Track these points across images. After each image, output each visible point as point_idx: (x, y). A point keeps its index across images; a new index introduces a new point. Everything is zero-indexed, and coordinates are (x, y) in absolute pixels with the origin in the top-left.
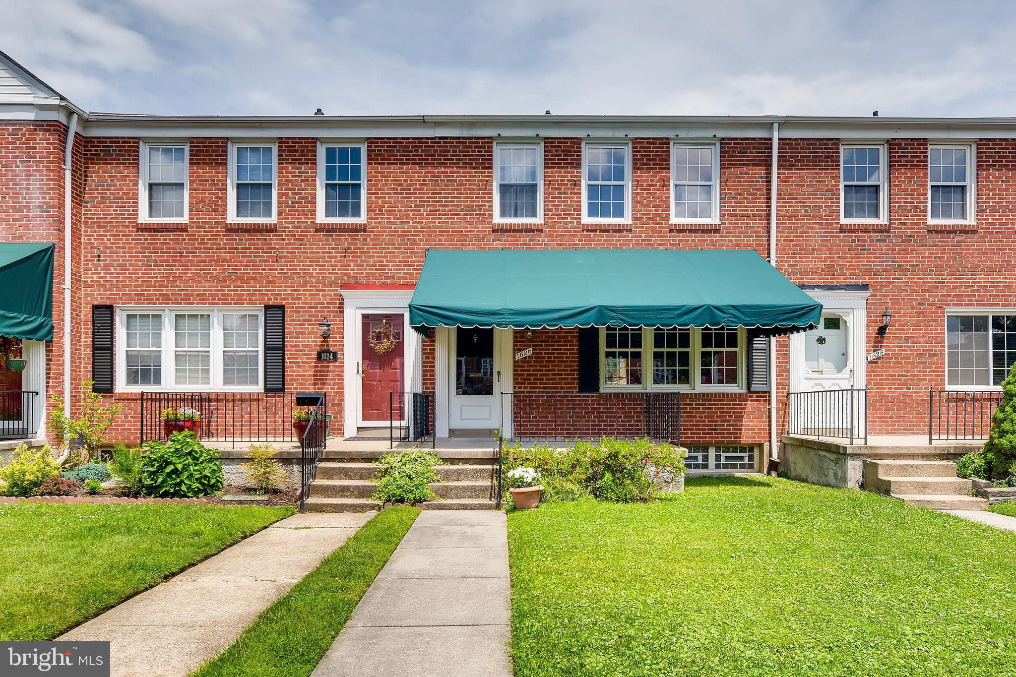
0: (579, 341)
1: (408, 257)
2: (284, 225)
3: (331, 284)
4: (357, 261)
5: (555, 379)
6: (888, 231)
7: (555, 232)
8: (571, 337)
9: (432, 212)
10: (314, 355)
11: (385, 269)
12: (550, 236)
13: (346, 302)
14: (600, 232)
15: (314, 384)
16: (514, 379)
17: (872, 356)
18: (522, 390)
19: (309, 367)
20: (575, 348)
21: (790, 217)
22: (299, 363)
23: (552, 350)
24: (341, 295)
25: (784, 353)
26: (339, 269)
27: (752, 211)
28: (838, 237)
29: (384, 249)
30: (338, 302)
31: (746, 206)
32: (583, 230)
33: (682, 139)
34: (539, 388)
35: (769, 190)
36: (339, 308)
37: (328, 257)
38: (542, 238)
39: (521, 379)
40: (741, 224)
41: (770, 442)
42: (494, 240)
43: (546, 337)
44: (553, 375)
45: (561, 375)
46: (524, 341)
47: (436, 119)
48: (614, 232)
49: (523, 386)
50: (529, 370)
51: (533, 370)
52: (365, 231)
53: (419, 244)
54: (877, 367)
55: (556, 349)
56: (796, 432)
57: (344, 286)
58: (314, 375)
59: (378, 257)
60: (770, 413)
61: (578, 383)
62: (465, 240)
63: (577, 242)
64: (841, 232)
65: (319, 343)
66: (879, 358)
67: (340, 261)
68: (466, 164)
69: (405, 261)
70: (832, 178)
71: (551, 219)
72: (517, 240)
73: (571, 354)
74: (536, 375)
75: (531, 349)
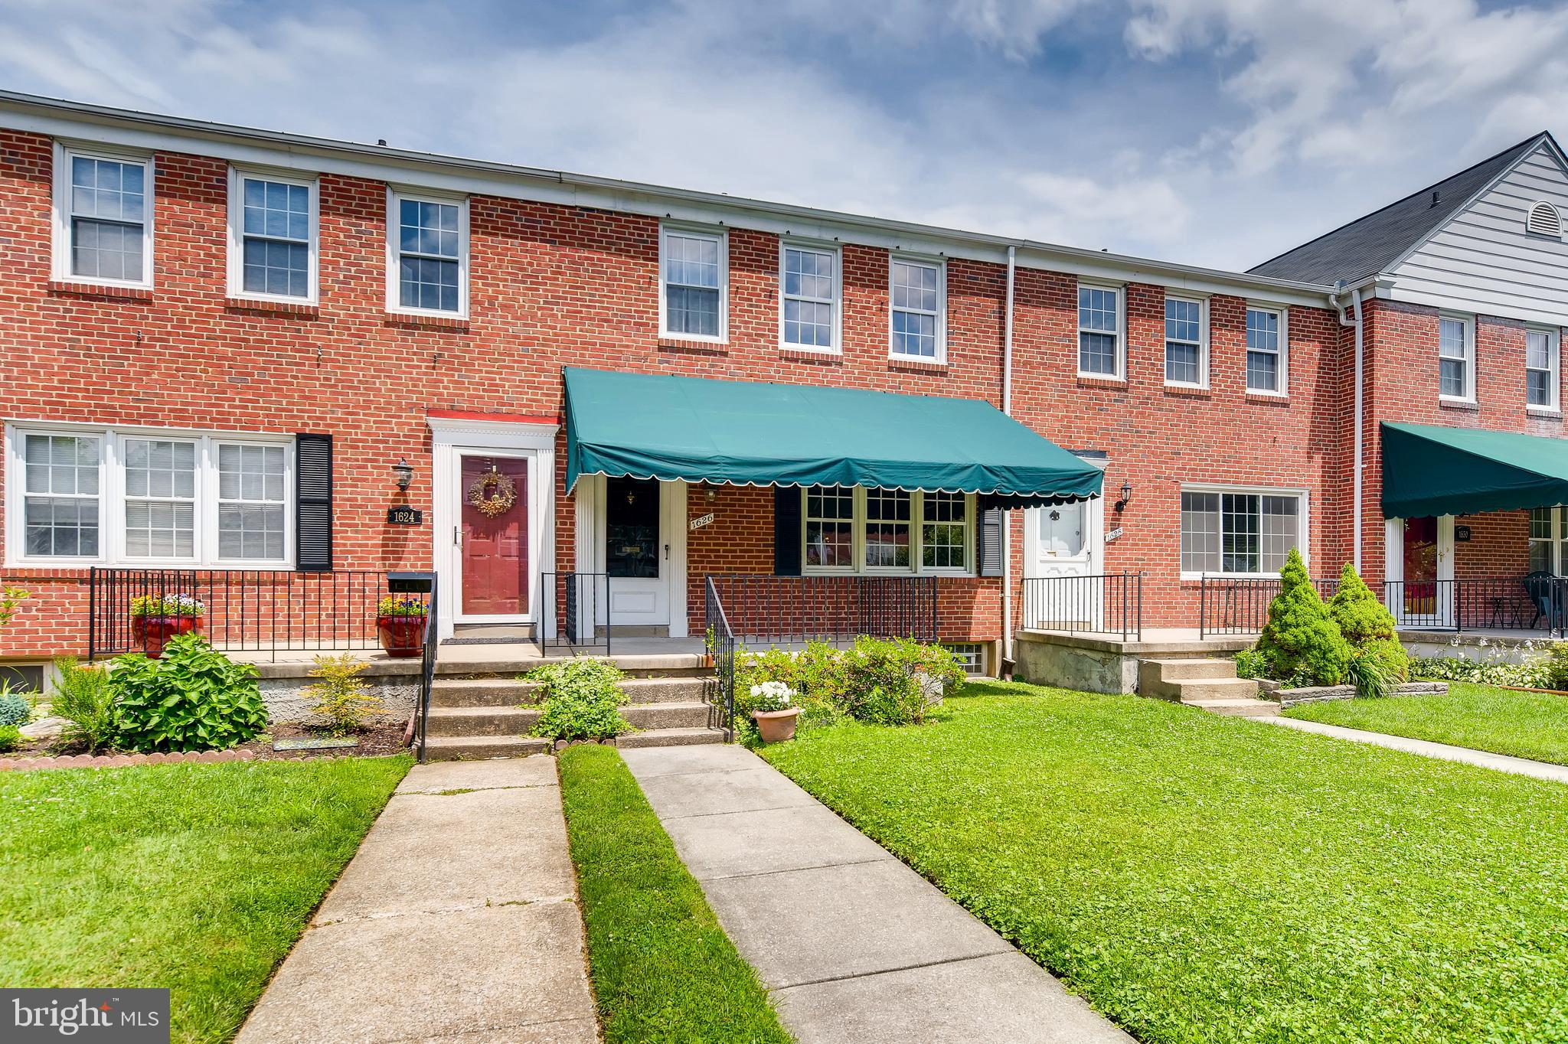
0: (775, 506)
1: (535, 376)
2: (331, 310)
3: (411, 407)
4: (453, 376)
5: (744, 557)
6: (1126, 390)
7: (744, 357)
8: (765, 501)
9: (571, 314)
10: (383, 514)
11: (498, 391)
12: (738, 363)
13: (435, 435)
14: (802, 363)
15: (384, 559)
16: (689, 556)
17: (1110, 535)
18: (699, 571)
19: (374, 532)
20: (771, 515)
21: (1025, 364)
22: (357, 525)
23: (740, 517)
24: (427, 425)
25: (1019, 531)
26: (424, 386)
27: (983, 352)
28: (1075, 393)
29: (497, 360)
30: (422, 435)
31: (976, 346)
32: (781, 358)
33: (903, 252)
34: (722, 569)
35: (1003, 328)
36: (425, 444)
37: (406, 366)
38: (726, 364)
39: (698, 556)
40: (972, 367)
41: (1003, 638)
42: (660, 362)
43: (731, 499)
44: (741, 551)
45: (752, 551)
46: (702, 504)
47: (578, 180)
48: (820, 364)
49: (700, 565)
50: (709, 545)
51: (714, 545)
52: (466, 331)
53: (550, 359)
54: (1113, 549)
55: (745, 517)
56: (1032, 624)
57: (431, 412)
58: (383, 546)
59: (487, 372)
60: (1002, 603)
61: (775, 563)
62: (619, 358)
63: (772, 373)
64: (1078, 387)
65: (390, 497)
66: (1116, 539)
67: (426, 374)
68: (621, 250)
69: (528, 382)
70: (1069, 321)
71: (739, 339)
72: (692, 365)
73: (764, 523)
74: (719, 551)
75: (712, 515)
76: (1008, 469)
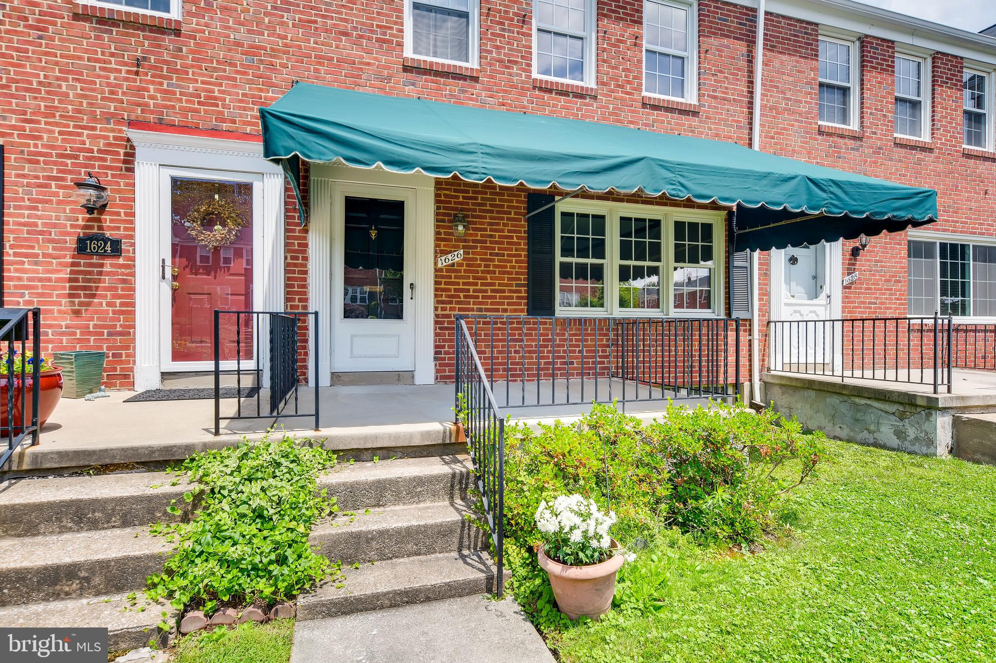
0: (528, 244)
1: (261, 90)
3: (108, 117)
4: (161, 84)
5: (495, 297)
6: (860, 139)
7: (496, 84)
8: (518, 238)
9: (304, 24)
10: (71, 242)
11: (217, 106)
12: (489, 90)
13: (138, 152)
14: (556, 94)
15: (70, 296)
16: (436, 296)
17: (847, 279)
18: (447, 312)
19: (60, 264)
20: (523, 253)
21: (771, 108)
23: (491, 254)
24: (128, 140)
25: (766, 274)
26: (124, 94)
27: (733, 94)
28: (816, 140)
29: (215, 70)
30: (122, 151)
31: (726, 88)
32: (534, 88)
34: (473, 310)
35: (751, 72)
36: (125, 162)
37: (101, 69)
38: (477, 89)
39: (447, 296)
40: (722, 109)
41: (750, 380)
42: (405, 84)
43: (482, 236)
44: (493, 291)
45: (504, 291)
46: (450, 240)
48: (574, 96)
49: (448, 306)
50: (458, 284)
51: (464, 284)
52: (178, 33)
53: (280, 72)
54: (850, 293)
55: (497, 255)
56: (778, 366)
57: (132, 124)
58: (70, 280)
59: (203, 82)
60: (750, 345)
61: (528, 304)
62: (359, 77)
63: (526, 103)
64: (819, 134)
65: (81, 222)
66: (852, 283)
67: (126, 79)
69: (253, 96)
70: (811, 69)
71: (491, 65)
72: (440, 89)
73: (516, 262)
74: (468, 291)
75: (461, 252)
76: (835, 183)
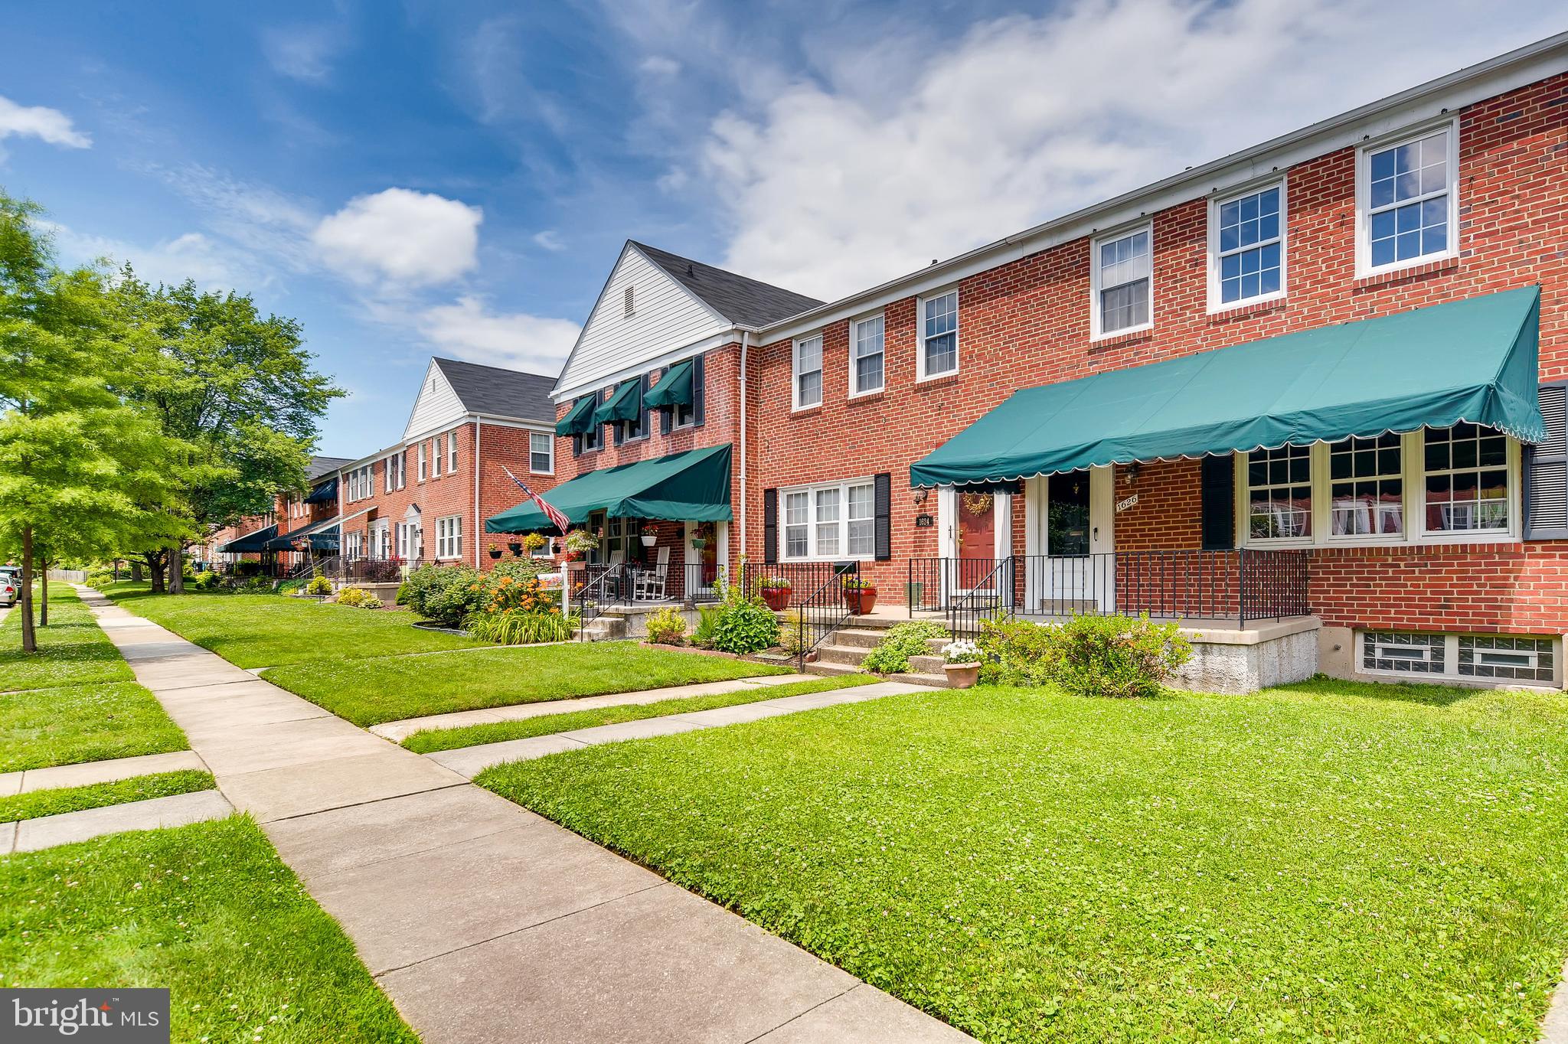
0: (1203, 480)
2: (890, 391)
3: (928, 445)
4: (950, 417)
5: (1169, 534)
7: (1168, 336)
8: (1192, 475)
9: (1022, 347)
10: (914, 521)
12: (1162, 343)
14: (1234, 321)
16: (1116, 536)
18: (1126, 550)
19: (910, 533)
20: (1197, 490)
22: (901, 530)
23: (1164, 495)
26: (934, 428)
29: (974, 398)
32: (1208, 325)
33: (1376, 139)
34: (1148, 547)
37: (925, 417)
38: (1153, 348)
39: (1125, 536)
40: (1506, 245)
42: (1090, 364)
43: (1156, 479)
44: (1166, 529)
45: (1178, 528)
46: (1127, 487)
47: (1018, 238)
48: (1256, 316)
49: (1126, 545)
50: (1135, 525)
51: (1140, 524)
52: (956, 382)
53: (1008, 386)
55: (1171, 494)
57: (938, 445)
58: (914, 542)
59: (969, 409)
61: (1203, 539)
62: (1057, 371)
63: (1199, 343)
65: (918, 509)
67: (934, 421)
68: (1058, 278)
71: (1164, 319)
72: (1119, 358)
73: (1191, 499)
74: (1144, 530)
75: (1136, 496)
